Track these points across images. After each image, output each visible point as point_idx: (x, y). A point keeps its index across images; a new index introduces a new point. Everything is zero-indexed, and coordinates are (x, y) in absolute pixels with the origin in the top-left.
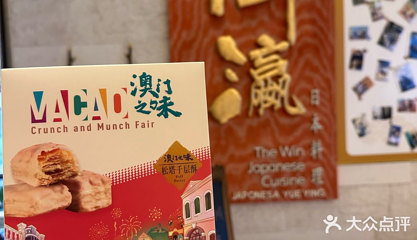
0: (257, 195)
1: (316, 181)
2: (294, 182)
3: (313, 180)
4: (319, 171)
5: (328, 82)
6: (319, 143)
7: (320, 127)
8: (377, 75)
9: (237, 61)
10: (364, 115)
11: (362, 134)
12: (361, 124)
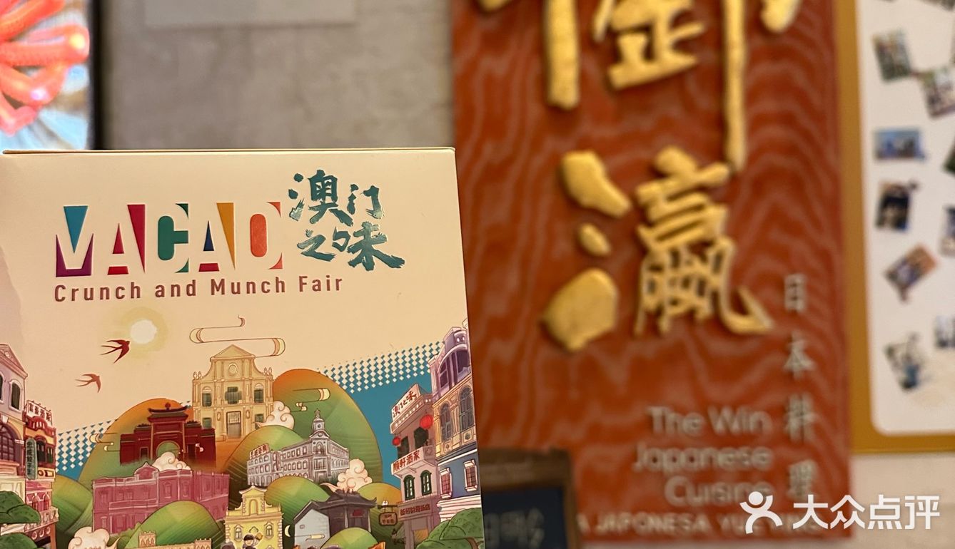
0: (655, 523)
1: (800, 494)
3: (792, 492)
4: (805, 470)
5: (825, 257)
6: (807, 403)
7: (807, 364)
8: (943, 242)
9: (607, 207)
10: (914, 338)
11: (910, 383)
12: (908, 358)
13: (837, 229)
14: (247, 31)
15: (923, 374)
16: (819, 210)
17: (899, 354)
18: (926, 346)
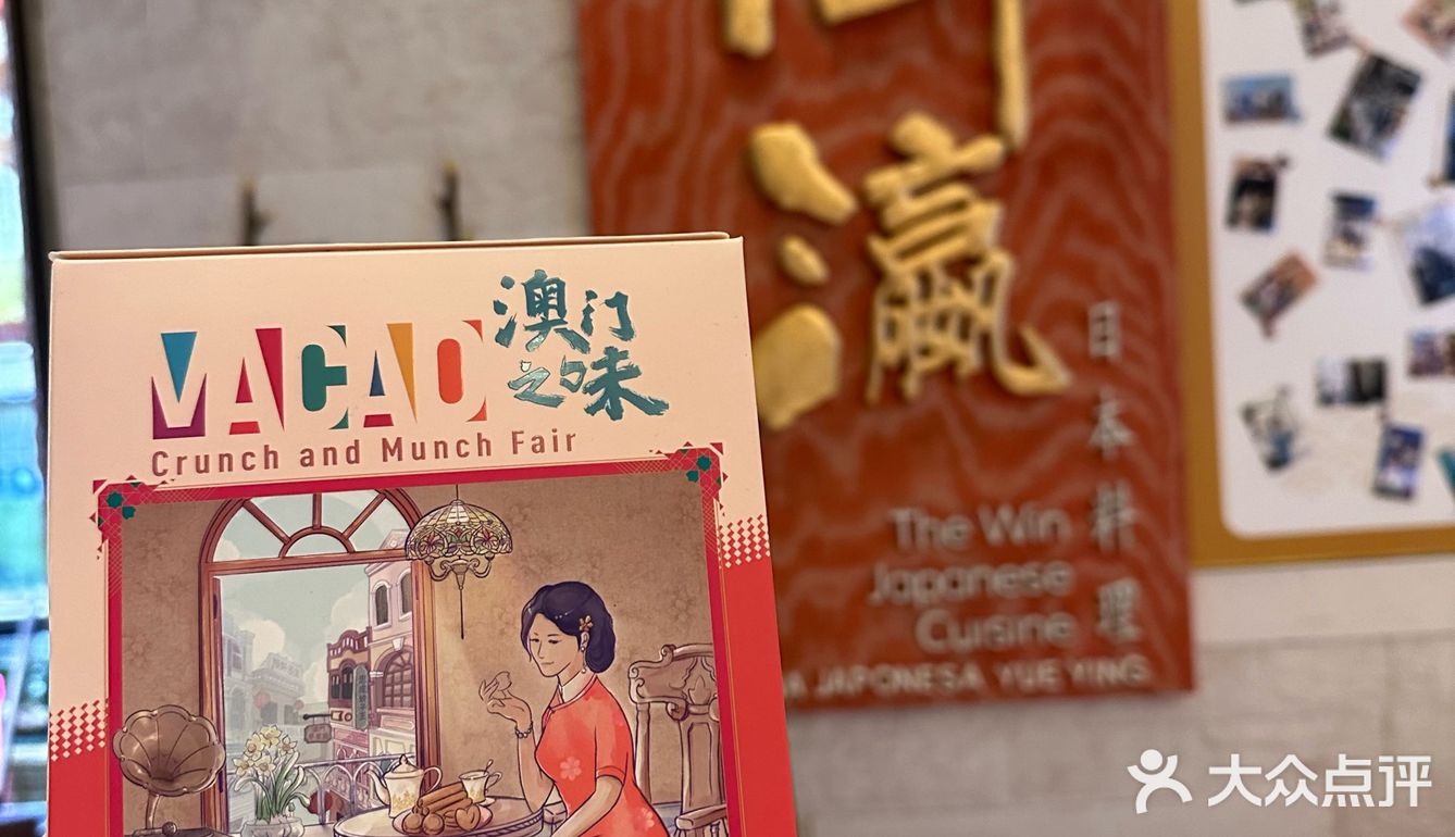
0: (903, 679)
1: (1115, 629)
2: (1034, 631)
3: (1104, 625)
4: (1122, 593)
5: (1149, 274)
6: (1123, 494)
7: (1123, 436)
8: (1328, 247)
9: (820, 209)
10: (1284, 393)
11: (1278, 460)
12: (1275, 422)
13: (1167, 231)
15: (1299, 445)
16: (1140, 204)
17: (1263, 417)
18: (1303, 405)
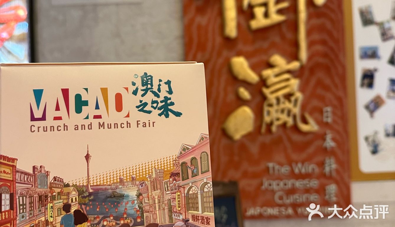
0: (271, 211)
1: (330, 198)
2: (307, 199)
3: (327, 197)
4: (332, 188)
5: (340, 101)
6: (333, 160)
7: (333, 144)
8: (388, 93)
9: (250, 80)
10: (376, 133)
11: (375, 151)
12: (374, 141)
13: (344, 88)
14: (95, 6)
15: (380, 147)
16: (337, 80)
17: (370, 139)
18: (381, 137)
